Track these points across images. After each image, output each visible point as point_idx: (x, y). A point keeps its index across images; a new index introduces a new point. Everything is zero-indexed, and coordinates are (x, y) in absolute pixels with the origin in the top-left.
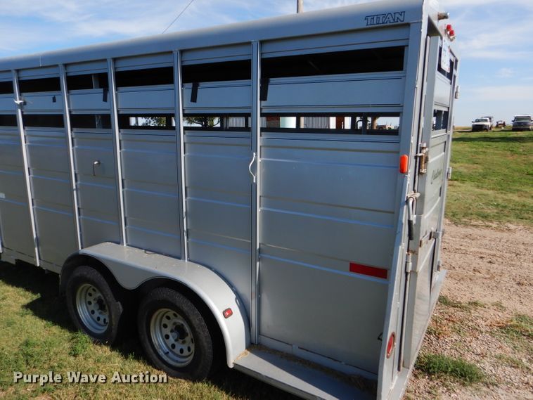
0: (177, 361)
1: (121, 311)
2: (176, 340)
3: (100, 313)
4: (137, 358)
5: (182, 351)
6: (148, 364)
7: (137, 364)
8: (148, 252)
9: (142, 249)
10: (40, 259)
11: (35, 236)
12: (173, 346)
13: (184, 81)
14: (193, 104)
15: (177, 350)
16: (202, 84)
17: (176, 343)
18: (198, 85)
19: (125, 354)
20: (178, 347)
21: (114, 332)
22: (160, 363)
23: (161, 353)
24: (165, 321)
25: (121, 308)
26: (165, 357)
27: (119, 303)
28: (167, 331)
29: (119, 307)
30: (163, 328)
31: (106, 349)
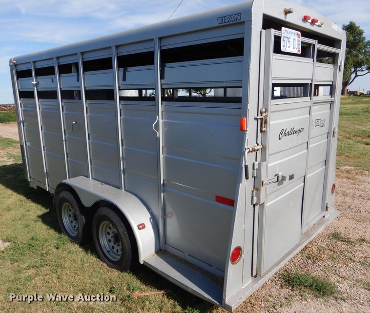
0: (114, 258)
1: (84, 222)
2: (115, 244)
3: (75, 223)
4: (92, 253)
5: (117, 251)
6: (98, 258)
7: (92, 257)
8: (103, 184)
9: (100, 181)
10: (48, 186)
11: (45, 171)
12: (113, 247)
13: (119, 67)
14: (124, 83)
15: (115, 250)
16: (129, 69)
17: (114, 245)
18: (127, 70)
19: (86, 250)
20: (116, 248)
21: (80, 235)
22: (104, 257)
23: (105, 251)
24: (108, 230)
25: (84, 219)
26: (107, 254)
27: (83, 216)
28: (109, 237)
29: (82, 219)
30: (107, 235)
31: (77, 246)
